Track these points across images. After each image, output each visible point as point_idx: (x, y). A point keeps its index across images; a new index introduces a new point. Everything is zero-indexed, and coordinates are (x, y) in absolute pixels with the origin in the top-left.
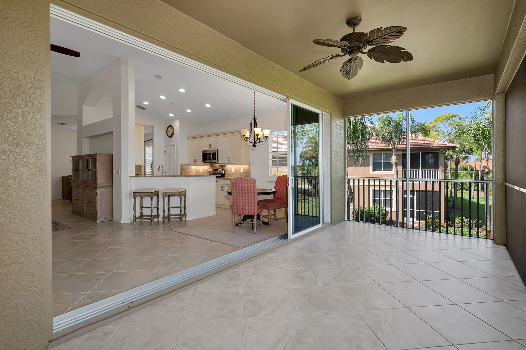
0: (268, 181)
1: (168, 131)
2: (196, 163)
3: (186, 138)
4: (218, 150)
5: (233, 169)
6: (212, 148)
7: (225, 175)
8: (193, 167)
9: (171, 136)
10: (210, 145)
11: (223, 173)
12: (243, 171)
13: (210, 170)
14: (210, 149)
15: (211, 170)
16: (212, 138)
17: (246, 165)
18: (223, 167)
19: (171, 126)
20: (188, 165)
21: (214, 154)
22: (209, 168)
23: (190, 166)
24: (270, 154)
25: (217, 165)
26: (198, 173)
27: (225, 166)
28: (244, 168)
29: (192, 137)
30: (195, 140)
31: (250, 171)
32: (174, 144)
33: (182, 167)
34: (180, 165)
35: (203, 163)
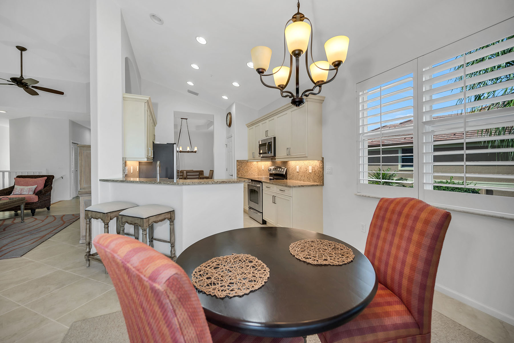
0: (359, 194)
1: (227, 119)
3: (246, 126)
4: (275, 138)
5: (298, 167)
6: (268, 135)
7: (288, 176)
8: (255, 163)
9: (230, 125)
10: (267, 132)
11: (285, 173)
12: (312, 172)
13: (270, 168)
14: (267, 138)
15: (272, 168)
16: (269, 121)
17: (316, 161)
19: (230, 113)
20: (247, 161)
21: (269, 145)
22: (270, 165)
23: (250, 162)
24: (361, 138)
26: (260, 171)
27: (288, 162)
28: (313, 166)
29: (251, 124)
30: (254, 126)
31: (323, 172)
32: (232, 135)
33: (240, 163)
34: (237, 161)
35: (260, 158)
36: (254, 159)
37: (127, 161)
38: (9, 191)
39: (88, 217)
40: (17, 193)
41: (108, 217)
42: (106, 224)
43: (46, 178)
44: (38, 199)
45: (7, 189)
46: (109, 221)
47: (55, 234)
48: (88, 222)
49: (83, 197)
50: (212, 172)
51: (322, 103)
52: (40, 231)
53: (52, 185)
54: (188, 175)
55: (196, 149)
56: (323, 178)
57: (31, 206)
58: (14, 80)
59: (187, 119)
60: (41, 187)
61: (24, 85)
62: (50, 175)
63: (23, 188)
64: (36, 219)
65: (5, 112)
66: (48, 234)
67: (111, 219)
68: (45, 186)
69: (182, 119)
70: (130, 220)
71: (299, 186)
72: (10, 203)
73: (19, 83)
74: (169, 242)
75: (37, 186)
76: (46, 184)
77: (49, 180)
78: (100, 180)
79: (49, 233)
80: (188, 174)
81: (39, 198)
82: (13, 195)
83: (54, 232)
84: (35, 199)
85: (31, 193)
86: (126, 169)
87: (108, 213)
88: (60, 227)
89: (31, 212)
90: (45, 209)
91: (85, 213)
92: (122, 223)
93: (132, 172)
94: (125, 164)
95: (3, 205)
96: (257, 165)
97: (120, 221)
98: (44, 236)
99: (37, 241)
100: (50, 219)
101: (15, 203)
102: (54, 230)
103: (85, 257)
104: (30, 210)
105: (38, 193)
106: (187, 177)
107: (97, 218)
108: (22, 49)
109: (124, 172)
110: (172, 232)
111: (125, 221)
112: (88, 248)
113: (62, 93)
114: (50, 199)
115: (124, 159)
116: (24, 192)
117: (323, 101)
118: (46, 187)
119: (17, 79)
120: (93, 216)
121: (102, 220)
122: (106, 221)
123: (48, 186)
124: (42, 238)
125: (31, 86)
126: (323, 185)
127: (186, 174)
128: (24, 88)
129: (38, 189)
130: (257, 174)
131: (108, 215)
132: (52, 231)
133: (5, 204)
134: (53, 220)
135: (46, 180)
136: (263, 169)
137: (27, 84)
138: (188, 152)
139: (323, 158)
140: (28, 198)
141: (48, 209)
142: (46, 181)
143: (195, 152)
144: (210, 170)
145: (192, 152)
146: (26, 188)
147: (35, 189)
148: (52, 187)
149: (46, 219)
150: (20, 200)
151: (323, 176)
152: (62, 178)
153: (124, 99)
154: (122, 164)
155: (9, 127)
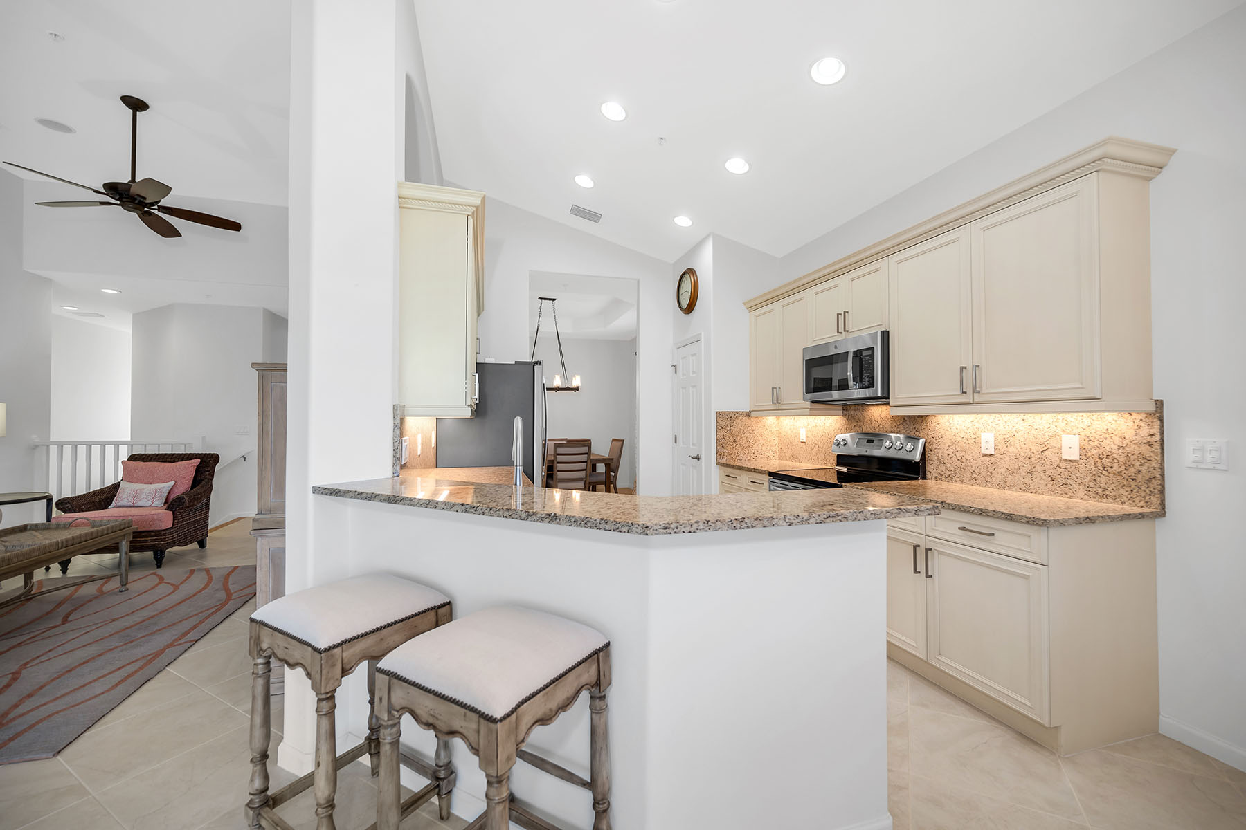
1: (681, 292)
2: (777, 406)
3: (744, 308)
4: (885, 335)
5: (988, 438)
6: (850, 327)
7: (930, 468)
8: (770, 420)
9: (690, 309)
10: (842, 318)
11: (917, 458)
13: (840, 437)
14: (844, 336)
15: (847, 436)
16: (853, 280)
17: (1113, 416)
18: (913, 424)
19: (691, 272)
20: (748, 415)
21: (863, 360)
22: (838, 426)
23: (757, 418)
25: (877, 413)
26: (789, 445)
27: (929, 419)
28: (1087, 433)
29: (764, 299)
30: (777, 306)
31: (1163, 460)
32: (701, 334)
33: (726, 421)
34: (718, 414)
35: (808, 404)
36: (778, 405)
37: (408, 416)
38: (103, 498)
39: (261, 650)
40: (124, 502)
41: (333, 665)
42: (324, 696)
43: (198, 461)
44: (174, 521)
45: (102, 492)
46: (336, 684)
47: (189, 644)
48: (261, 669)
49: (265, 540)
50: (620, 443)
51: (1149, 179)
52: (157, 628)
53: (212, 479)
54: (558, 452)
55: (576, 382)
56: (1163, 486)
57: (155, 540)
58: (113, 189)
59: (554, 300)
60: (184, 486)
61: (137, 204)
62: (209, 454)
63: (140, 490)
64: (161, 579)
65: (116, 292)
66: (171, 645)
67: (345, 672)
68: (196, 482)
69: (541, 299)
70: (426, 705)
71: (1079, 521)
72: (83, 539)
73: (124, 199)
74: (584, 784)
75: (173, 483)
76: (199, 478)
77: (207, 464)
78: (316, 490)
79: (176, 640)
80: (560, 450)
81: (175, 517)
82: (115, 507)
83: (191, 636)
84: (166, 520)
85: (159, 503)
86: (404, 444)
87: (335, 647)
88: (215, 612)
89: (154, 558)
90: (195, 545)
91: (251, 633)
92: (389, 712)
93: (419, 454)
94: (400, 428)
95: (62, 548)
96: (777, 428)
97: (381, 699)
98: (157, 655)
99: (129, 676)
100: (198, 581)
101: (102, 539)
102: (195, 627)
103: (247, 814)
104: (152, 553)
105: (173, 504)
106: (555, 458)
107: (291, 661)
108: (136, 105)
109: (398, 455)
110: (598, 739)
111: (404, 703)
112: (257, 774)
113: (235, 227)
114: (207, 517)
115: (398, 412)
116: (140, 500)
117: (1161, 168)
118: (199, 483)
119: (119, 186)
120: (279, 653)
121: (309, 675)
122: (325, 688)
123: (203, 482)
124: (149, 662)
125: (156, 207)
126: (1162, 513)
127: (555, 450)
128: (140, 212)
129: (176, 491)
130: (776, 456)
131: (332, 656)
132: (187, 633)
133: (70, 543)
134: (202, 586)
135: (197, 467)
136: (803, 437)
137: (145, 199)
138: (557, 389)
139: (1162, 402)
140: (147, 517)
141: (202, 544)
142: (199, 470)
143: (576, 389)
144: (614, 440)
145: (568, 389)
146: (147, 488)
147: (170, 491)
148: (212, 486)
149: (188, 577)
150: (118, 528)
151: (1163, 475)
152: (245, 458)
153: (403, 203)
154: (391, 426)
155: (130, 331)
